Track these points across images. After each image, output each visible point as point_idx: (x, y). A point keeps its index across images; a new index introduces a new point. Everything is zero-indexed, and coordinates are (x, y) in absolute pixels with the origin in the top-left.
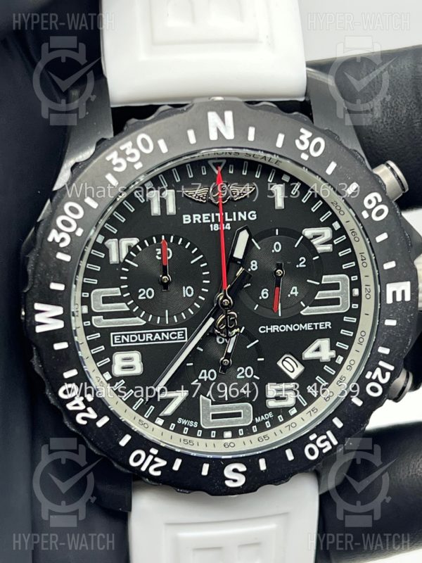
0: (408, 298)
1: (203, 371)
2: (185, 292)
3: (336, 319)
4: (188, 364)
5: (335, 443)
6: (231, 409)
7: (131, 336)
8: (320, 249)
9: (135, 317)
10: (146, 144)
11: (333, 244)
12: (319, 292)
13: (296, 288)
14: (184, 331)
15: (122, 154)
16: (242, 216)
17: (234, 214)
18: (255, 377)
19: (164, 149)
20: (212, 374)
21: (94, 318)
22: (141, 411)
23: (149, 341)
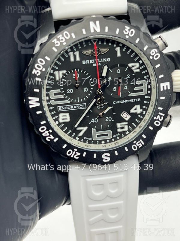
0: (169, 88)
1: (93, 119)
2: (85, 90)
3: (142, 97)
4: (87, 117)
5: (143, 144)
6: (104, 133)
7: (65, 107)
8: (135, 71)
9: (66, 100)
10: (67, 35)
11: (140, 69)
12: (135, 88)
14: (85, 104)
15: (58, 40)
16: (105, 60)
17: (102, 59)
18: (112, 120)
19: (74, 37)
20: (96, 120)
21: (51, 101)
22: (70, 135)
23: (72, 109)
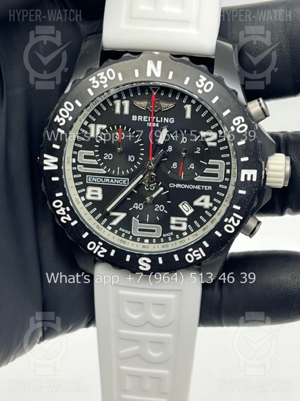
0: (254, 179)
1: (136, 204)
2: (130, 158)
3: (215, 185)
5: (204, 255)
6: (150, 227)
7: (98, 179)
9: (101, 168)
10: (111, 75)
11: (217, 142)
12: (207, 169)
13: (193, 164)
14: (127, 180)
15: (98, 79)
16: (166, 120)
17: (162, 118)
18: (165, 211)
19: (121, 78)
20: (141, 206)
21: (78, 166)
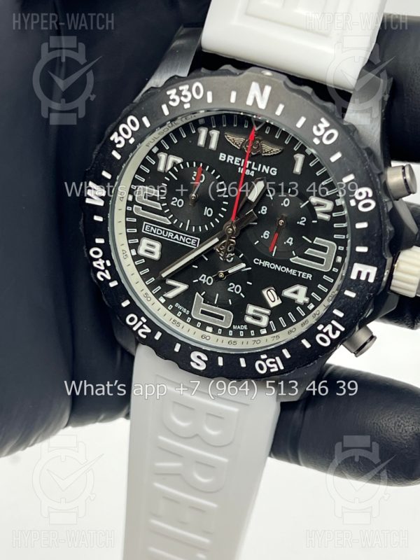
0: (371, 280)
1: (203, 275)
2: (206, 212)
3: (318, 275)
4: (194, 266)
5: (282, 368)
6: (217, 311)
7: (158, 230)
8: (320, 216)
9: (165, 216)
10: (198, 91)
11: (331, 215)
12: (309, 249)
13: (292, 239)
14: (197, 240)
15: (179, 93)
16: (266, 169)
17: (260, 165)
18: (241, 294)
19: (210, 99)
20: (210, 280)
21: (135, 206)
22: (151, 287)
23: (170, 238)
